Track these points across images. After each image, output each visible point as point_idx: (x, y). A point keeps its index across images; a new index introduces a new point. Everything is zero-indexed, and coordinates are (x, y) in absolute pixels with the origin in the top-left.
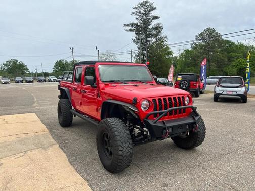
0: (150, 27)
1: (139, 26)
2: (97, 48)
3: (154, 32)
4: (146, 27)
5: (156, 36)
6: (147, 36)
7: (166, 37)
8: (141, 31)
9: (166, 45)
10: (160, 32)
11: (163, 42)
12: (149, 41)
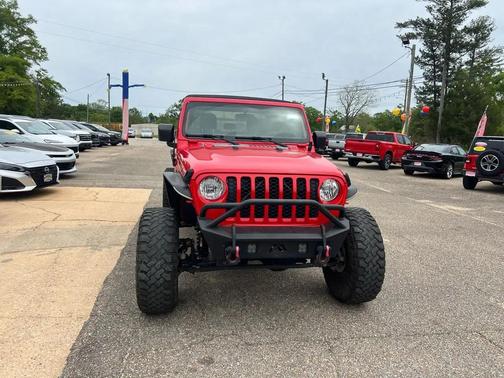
0: (460, 28)
1: (432, 26)
2: (323, 76)
3: (468, 38)
4: (451, 29)
5: (472, 47)
6: (449, 49)
7: (499, 51)
8: (436, 37)
9: (500, 70)
10: (484, 38)
11: (492, 61)
12: (453, 60)
